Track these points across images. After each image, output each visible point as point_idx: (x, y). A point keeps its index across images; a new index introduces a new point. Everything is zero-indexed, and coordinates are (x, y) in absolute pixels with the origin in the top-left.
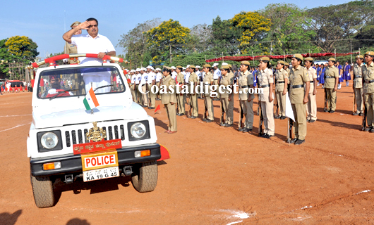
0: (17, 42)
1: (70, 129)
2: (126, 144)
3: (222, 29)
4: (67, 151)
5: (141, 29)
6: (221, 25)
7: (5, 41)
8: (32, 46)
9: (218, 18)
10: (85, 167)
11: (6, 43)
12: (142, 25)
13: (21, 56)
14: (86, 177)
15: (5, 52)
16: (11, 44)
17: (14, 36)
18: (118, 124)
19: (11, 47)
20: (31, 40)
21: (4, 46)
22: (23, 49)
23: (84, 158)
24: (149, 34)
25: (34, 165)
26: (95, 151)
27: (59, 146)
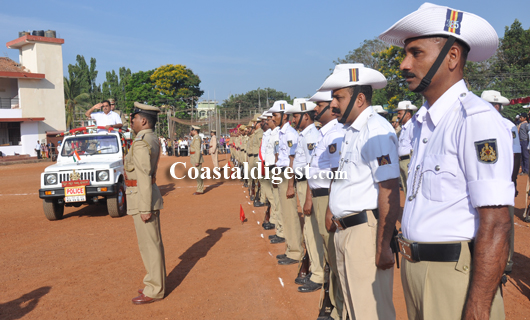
0: (168, 74)
1: (62, 173)
2: (94, 183)
3: (523, 44)
4: (59, 185)
5: (368, 49)
6: (522, 38)
7: (151, 73)
8: (191, 80)
9: (516, 25)
10: (66, 194)
11: (152, 77)
12: (371, 43)
13: (174, 96)
14: (66, 200)
15: (149, 90)
16: (158, 78)
17: (165, 65)
18: (90, 171)
19: (158, 83)
20: (190, 71)
21: (148, 80)
22: (178, 84)
23: (66, 189)
24: (384, 56)
25: (41, 192)
26: (74, 185)
27: (56, 183)
